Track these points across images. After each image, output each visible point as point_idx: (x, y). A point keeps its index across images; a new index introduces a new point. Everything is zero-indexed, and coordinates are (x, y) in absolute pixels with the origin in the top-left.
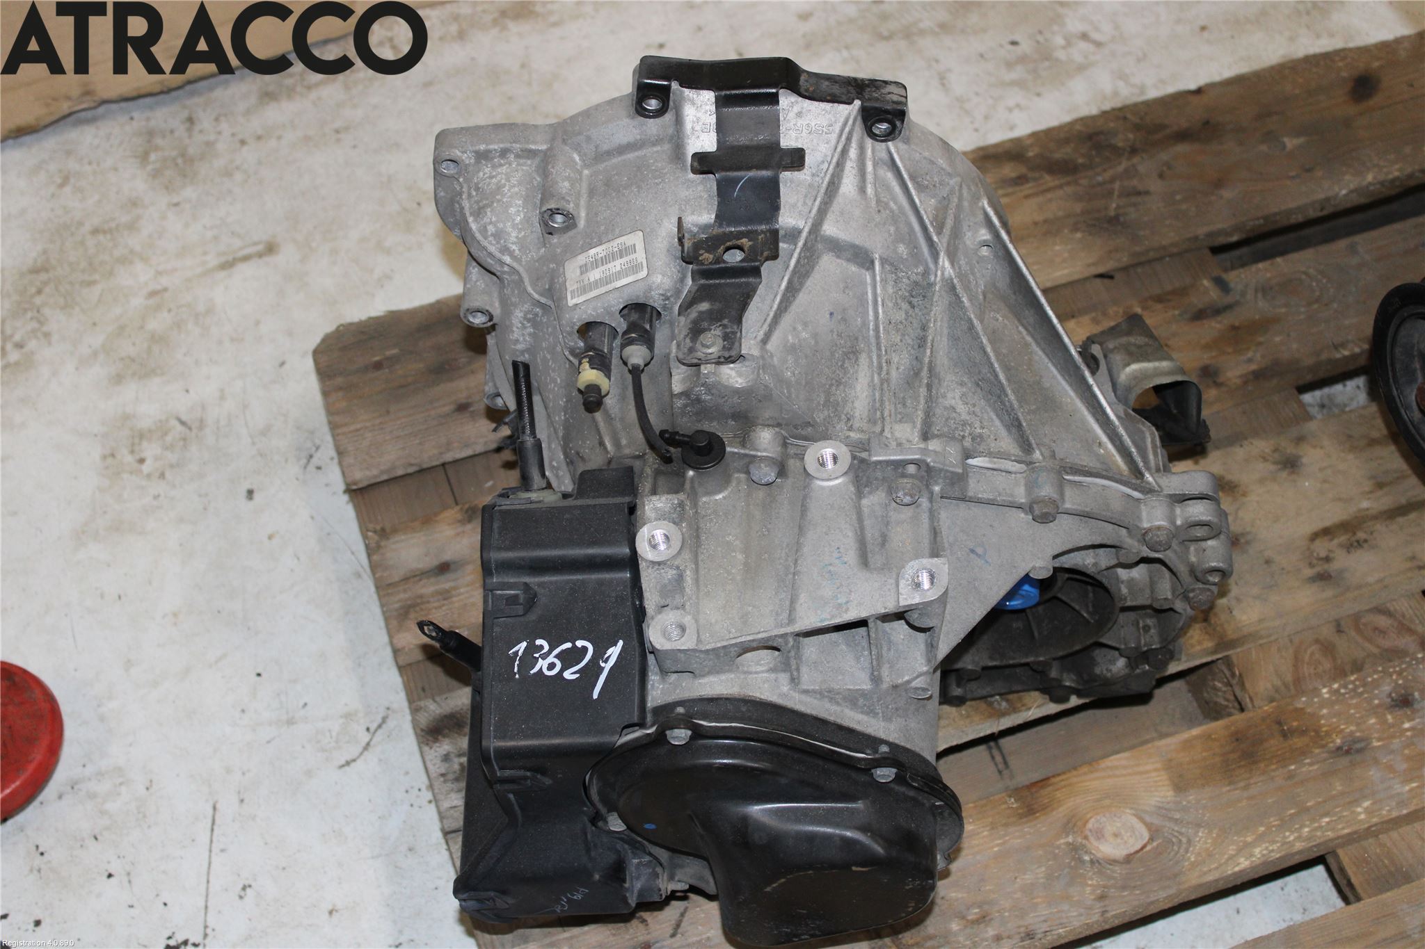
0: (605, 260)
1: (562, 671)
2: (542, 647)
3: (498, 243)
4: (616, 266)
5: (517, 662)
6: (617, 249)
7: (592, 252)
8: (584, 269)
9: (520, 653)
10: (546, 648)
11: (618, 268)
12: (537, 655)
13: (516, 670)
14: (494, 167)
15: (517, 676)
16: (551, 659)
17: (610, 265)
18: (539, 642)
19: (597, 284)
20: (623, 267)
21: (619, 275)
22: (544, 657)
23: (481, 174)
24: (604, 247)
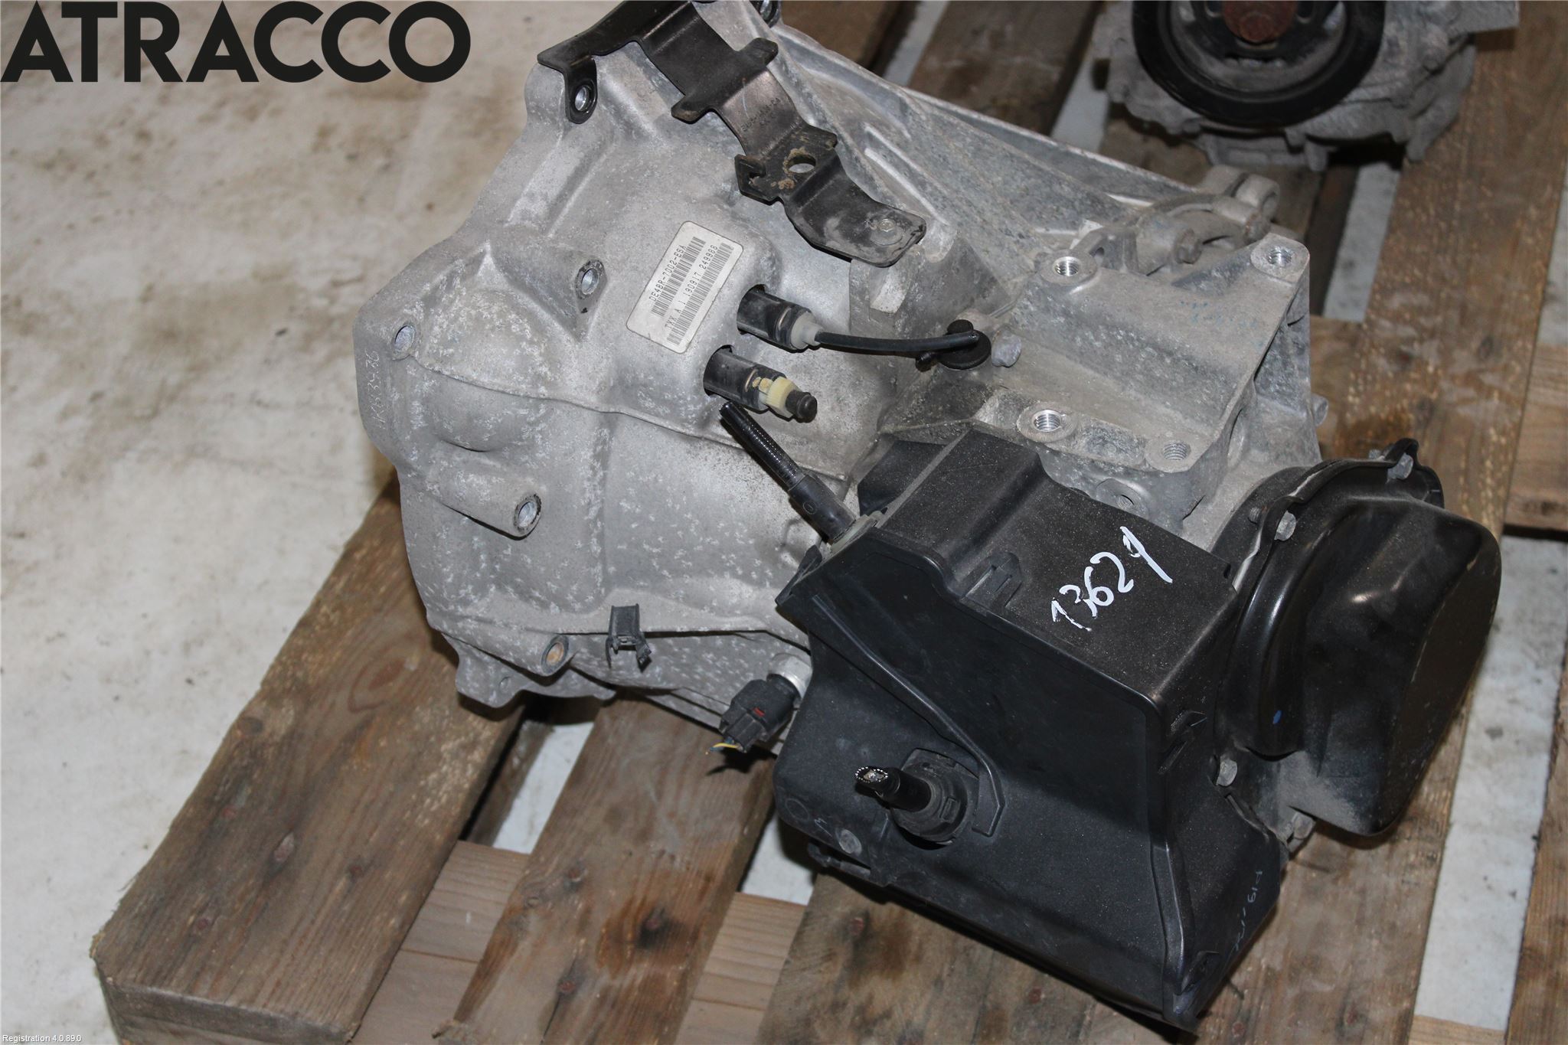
0: (677, 278)
1: (1115, 590)
2: (1072, 593)
3: (526, 375)
4: (697, 271)
5: (1072, 621)
6: (678, 259)
7: (652, 286)
8: (660, 308)
9: (1062, 611)
10: (1077, 589)
11: (702, 272)
12: (1078, 601)
13: (1080, 627)
14: (446, 309)
15: (1089, 629)
16: (1093, 592)
17: (689, 276)
18: (1064, 590)
19: (692, 306)
20: (707, 266)
21: (710, 276)
22: (1085, 594)
23: (436, 329)
24: (661, 269)
